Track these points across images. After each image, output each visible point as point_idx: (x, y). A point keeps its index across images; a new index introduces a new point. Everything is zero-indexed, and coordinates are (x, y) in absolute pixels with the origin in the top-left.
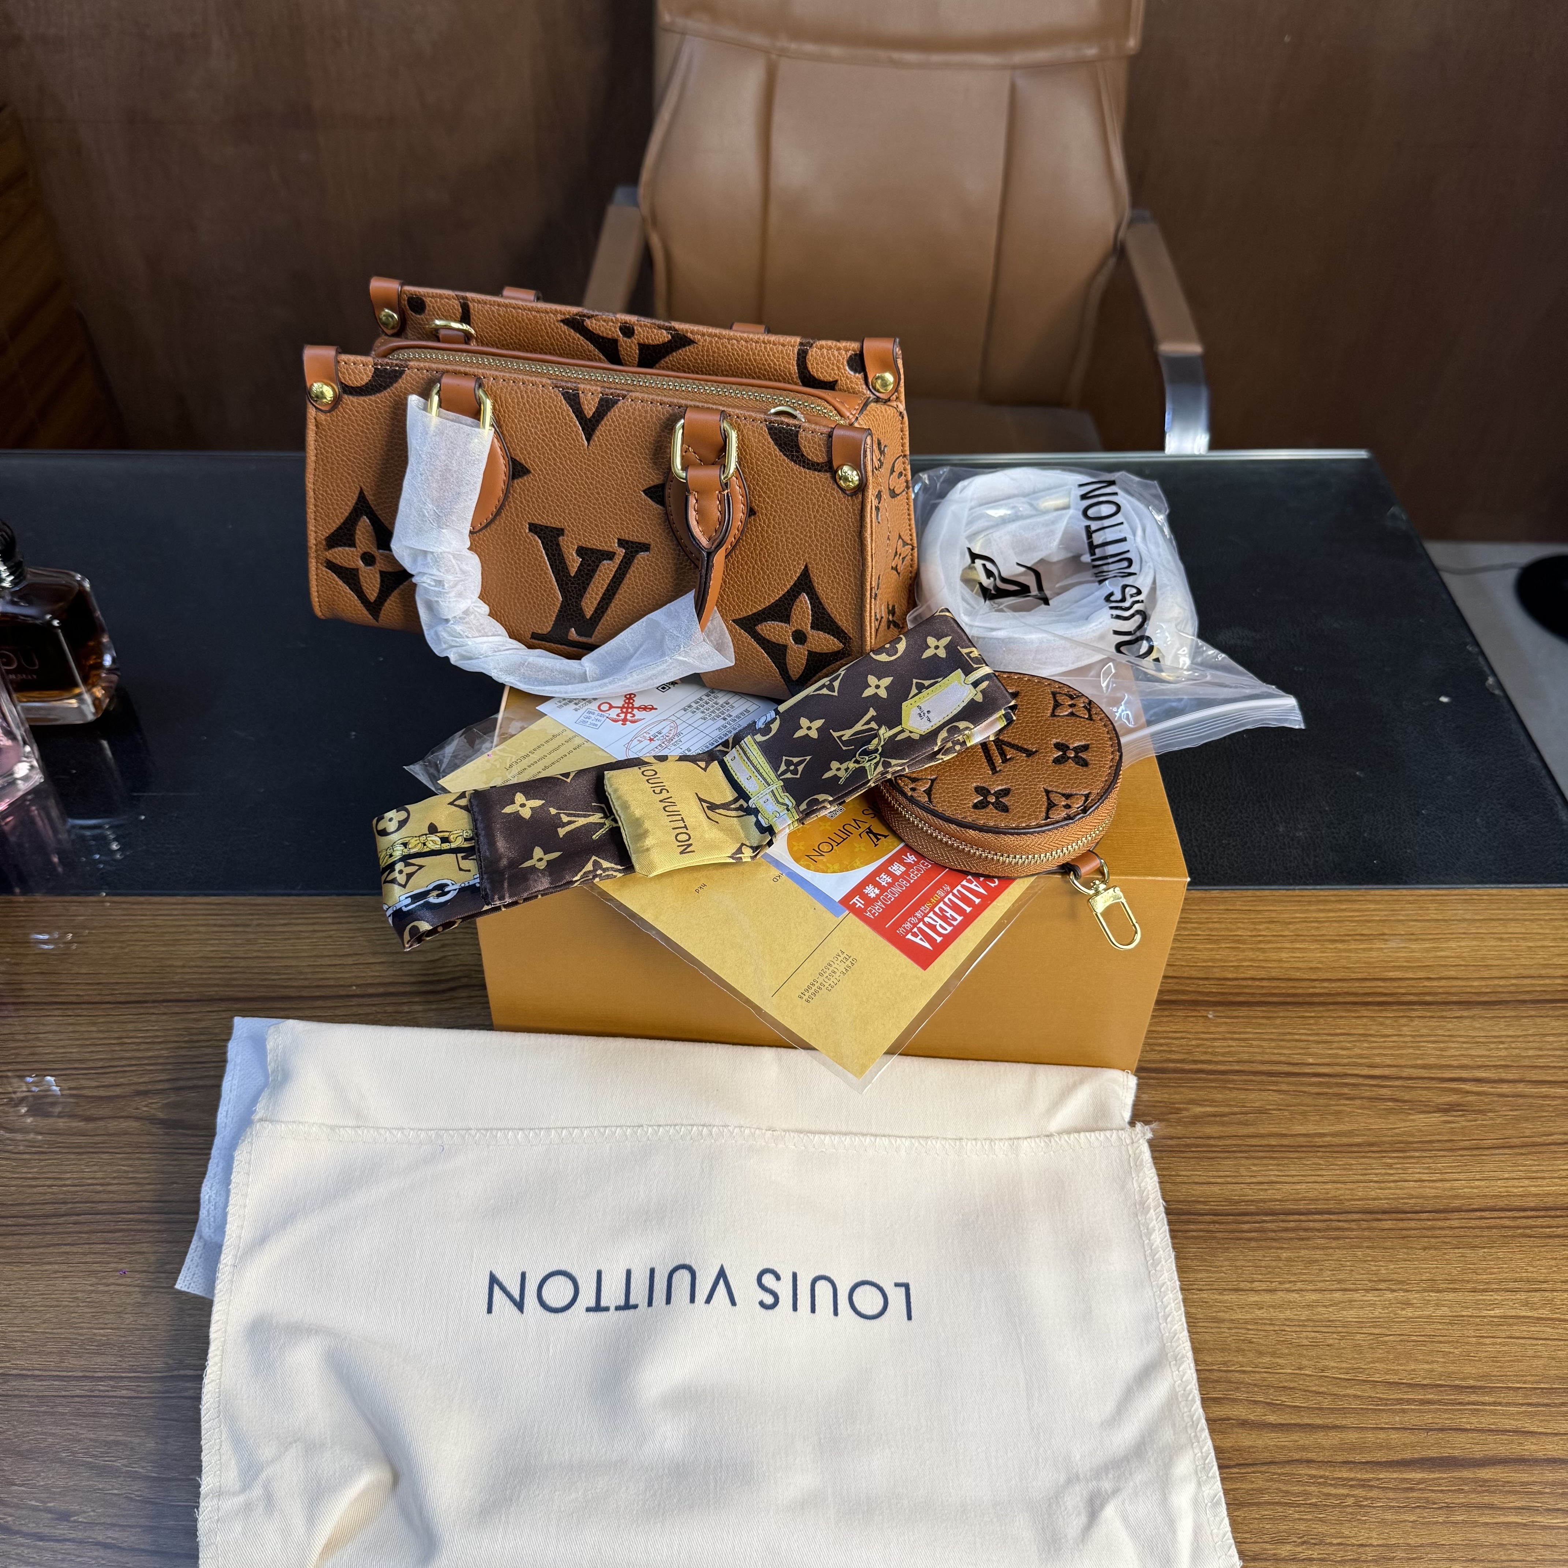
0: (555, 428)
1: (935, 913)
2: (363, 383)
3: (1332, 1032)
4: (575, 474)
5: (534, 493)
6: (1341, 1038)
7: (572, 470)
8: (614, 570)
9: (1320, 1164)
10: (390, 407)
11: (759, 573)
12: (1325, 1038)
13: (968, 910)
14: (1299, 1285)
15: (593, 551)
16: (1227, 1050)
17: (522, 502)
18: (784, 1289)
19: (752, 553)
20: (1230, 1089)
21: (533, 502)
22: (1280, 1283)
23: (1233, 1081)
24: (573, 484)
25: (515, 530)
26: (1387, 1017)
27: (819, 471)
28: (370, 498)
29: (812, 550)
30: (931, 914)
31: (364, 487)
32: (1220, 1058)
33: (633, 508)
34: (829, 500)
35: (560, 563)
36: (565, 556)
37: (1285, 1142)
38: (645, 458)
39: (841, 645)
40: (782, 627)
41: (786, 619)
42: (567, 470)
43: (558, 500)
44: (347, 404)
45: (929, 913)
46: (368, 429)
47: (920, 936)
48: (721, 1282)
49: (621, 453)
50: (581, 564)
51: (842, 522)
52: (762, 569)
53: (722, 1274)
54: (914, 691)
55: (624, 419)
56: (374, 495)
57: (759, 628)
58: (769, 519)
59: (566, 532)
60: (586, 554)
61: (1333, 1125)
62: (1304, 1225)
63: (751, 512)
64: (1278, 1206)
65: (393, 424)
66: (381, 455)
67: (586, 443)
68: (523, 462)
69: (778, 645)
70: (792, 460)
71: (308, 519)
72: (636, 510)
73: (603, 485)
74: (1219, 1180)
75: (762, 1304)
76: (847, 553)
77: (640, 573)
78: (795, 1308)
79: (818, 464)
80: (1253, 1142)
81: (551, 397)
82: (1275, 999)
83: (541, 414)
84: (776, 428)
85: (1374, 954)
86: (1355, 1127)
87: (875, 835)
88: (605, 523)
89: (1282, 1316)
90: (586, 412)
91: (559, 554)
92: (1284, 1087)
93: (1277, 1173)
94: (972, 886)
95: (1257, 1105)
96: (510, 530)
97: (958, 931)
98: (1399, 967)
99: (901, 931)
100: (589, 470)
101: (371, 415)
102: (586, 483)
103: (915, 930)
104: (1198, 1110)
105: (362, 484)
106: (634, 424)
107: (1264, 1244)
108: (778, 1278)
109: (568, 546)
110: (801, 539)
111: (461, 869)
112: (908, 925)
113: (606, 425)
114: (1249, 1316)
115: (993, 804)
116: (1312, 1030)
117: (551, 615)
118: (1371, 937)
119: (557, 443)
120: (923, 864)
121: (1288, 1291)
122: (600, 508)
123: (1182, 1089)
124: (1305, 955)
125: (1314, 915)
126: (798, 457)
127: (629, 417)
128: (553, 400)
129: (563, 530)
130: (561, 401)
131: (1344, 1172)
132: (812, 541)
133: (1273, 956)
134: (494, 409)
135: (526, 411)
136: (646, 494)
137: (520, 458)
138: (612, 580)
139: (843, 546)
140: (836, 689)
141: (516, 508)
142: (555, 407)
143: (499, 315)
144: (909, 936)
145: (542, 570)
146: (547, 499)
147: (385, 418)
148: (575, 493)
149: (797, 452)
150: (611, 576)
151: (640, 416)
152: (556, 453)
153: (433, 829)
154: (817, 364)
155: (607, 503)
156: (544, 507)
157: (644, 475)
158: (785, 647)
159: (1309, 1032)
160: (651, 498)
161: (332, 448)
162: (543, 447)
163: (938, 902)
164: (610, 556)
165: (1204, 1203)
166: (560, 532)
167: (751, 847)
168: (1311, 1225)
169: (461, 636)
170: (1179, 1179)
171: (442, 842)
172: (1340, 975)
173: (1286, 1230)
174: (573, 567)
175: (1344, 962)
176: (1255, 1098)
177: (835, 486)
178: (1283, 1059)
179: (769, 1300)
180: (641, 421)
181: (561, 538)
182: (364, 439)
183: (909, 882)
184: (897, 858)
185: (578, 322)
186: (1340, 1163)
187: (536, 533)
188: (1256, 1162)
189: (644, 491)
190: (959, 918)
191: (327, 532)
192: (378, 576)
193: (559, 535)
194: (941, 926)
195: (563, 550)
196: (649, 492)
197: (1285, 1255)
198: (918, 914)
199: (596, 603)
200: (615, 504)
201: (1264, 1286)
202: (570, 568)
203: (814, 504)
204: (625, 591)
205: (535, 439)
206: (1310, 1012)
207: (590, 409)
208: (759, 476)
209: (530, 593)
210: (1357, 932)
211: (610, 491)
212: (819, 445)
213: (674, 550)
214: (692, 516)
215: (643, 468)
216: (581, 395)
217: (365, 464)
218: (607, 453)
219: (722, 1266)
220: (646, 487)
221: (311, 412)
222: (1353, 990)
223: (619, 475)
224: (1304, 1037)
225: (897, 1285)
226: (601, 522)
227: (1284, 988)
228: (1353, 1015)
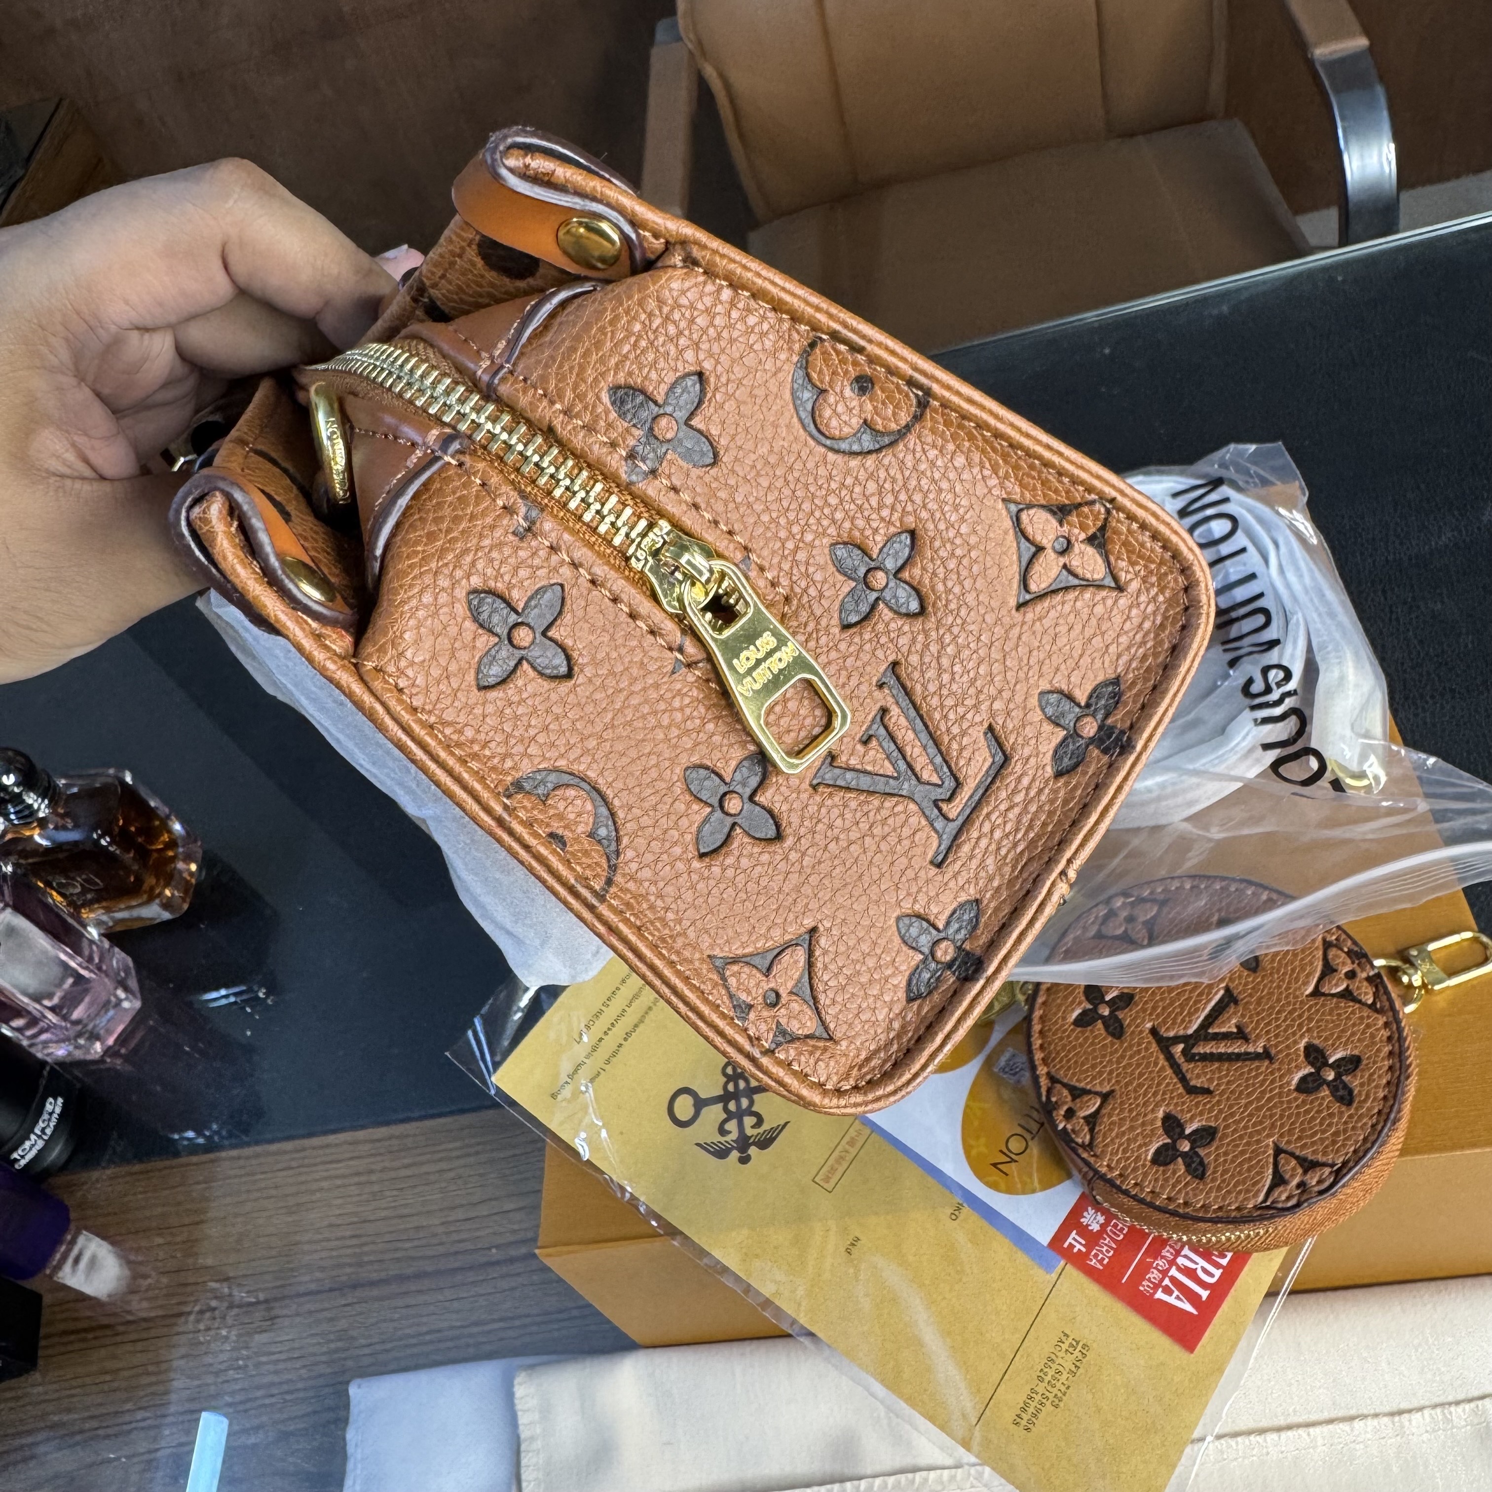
45: (1181, 1247)
103: (1167, 1282)
112: (1154, 1275)
144: (1160, 1295)
194: (1205, 1270)
198: (1167, 1253)
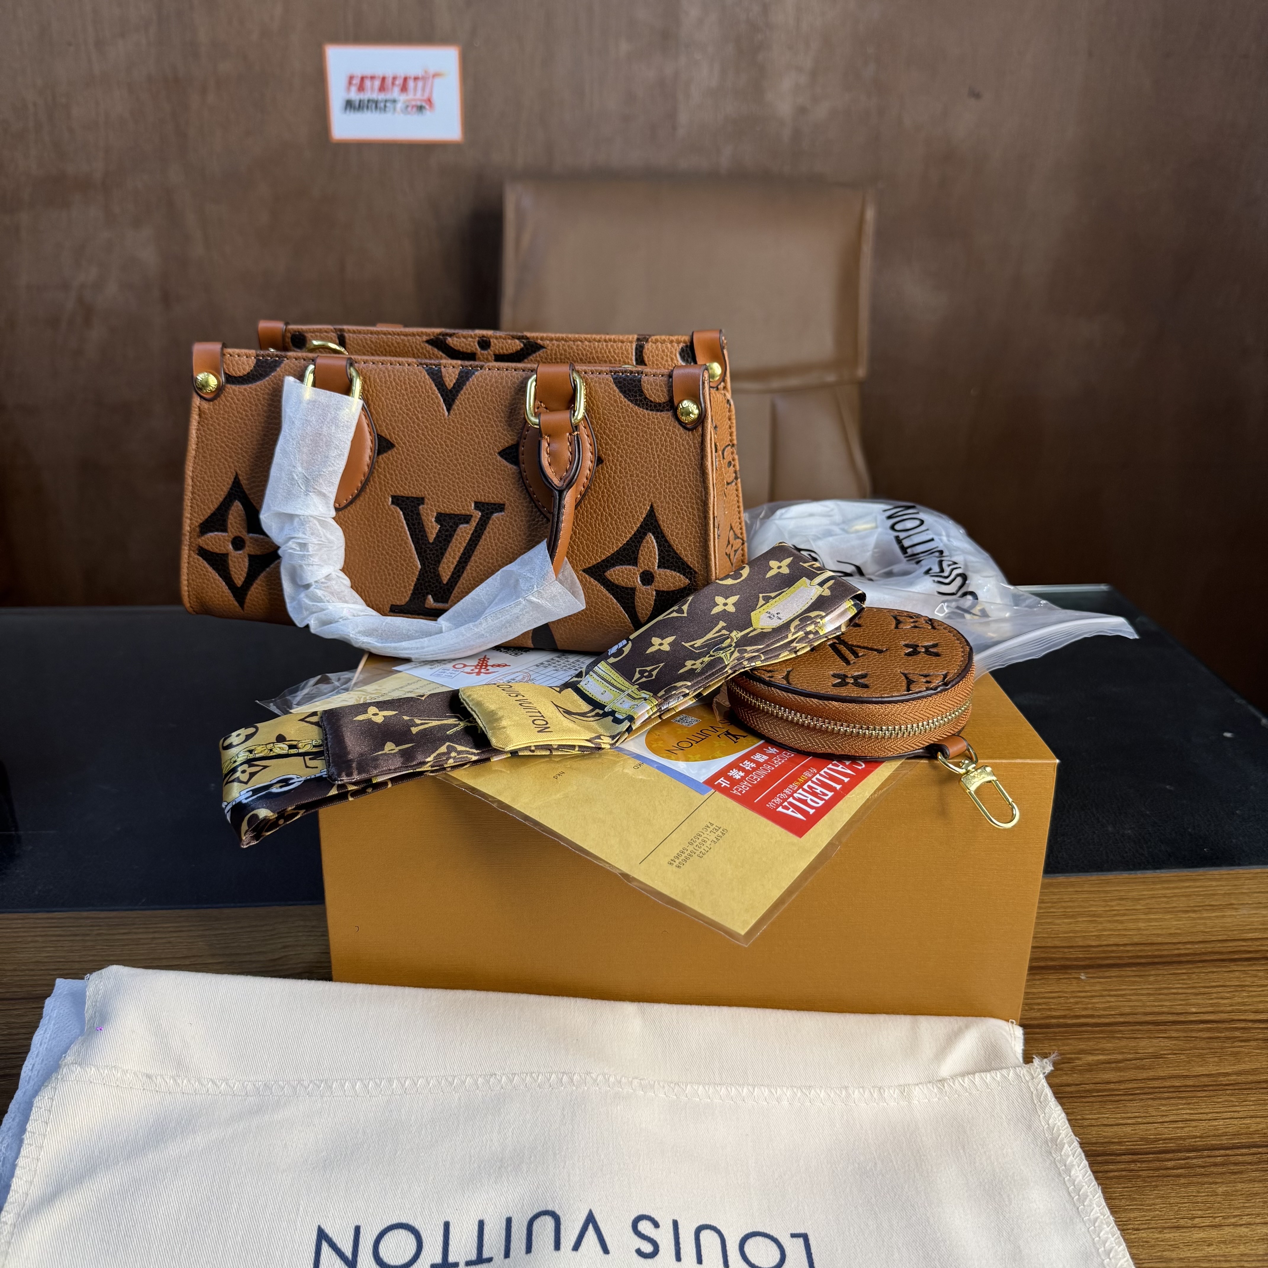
0: (419, 401)
1: (804, 790)
2: (246, 373)
3: (1208, 985)
4: (436, 444)
5: (397, 466)
6: (1220, 989)
7: (433, 439)
8: (471, 532)
9: (1232, 1101)
10: (268, 394)
11: (607, 520)
12: (1203, 990)
13: (838, 787)
14: (1246, 1219)
15: (450, 516)
16: (1108, 1005)
17: (385, 476)
18: (664, 1237)
19: (600, 501)
20: (1119, 1038)
21: (396, 475)
22: (1224, 1217)
23: (1120, 1031)
24: (434, 453)
25: (378, 504)
26: (1258, 970)
27: (662, 411)
28: (244, 482)
29: (657, 489)
30: (800, 791)
31: (239, 472)
32: (1102, 1012)
33: (489, 470)
34: (671, 438)
35: (420, 531)
36: (425, 524)
37: (1190, 1082)
38: (500, 422)
39: (687, 581)
40: (630, 571)
41: (634, 561)
42: (429, 440)
43: (419, 470)
44: (229, 393)
45: (798, 789)
46: (247, 416)
47: (792, 809)
48: (591, 1227)
49: (479, 419)
50: (439, 531)
51: (684, 457)
52: (610, 515)
53: (591, 1219)
54: (761, 602)
55: (482, 387)
56: (248, 479)
57: (608, 574)
58: (616, 465)
59: (426, 500)
60: (444, 520)
61: (1234, 1065)
62: (1232, 1159)
63: (600, 461)
64: (1200, 1143)
65: (270, 410)
66: (257, 441)
67: (446, 413)
68: (388, 437)
69: (627, 588)
70: (636, 404)
71: (185, 507)
72: (492, 472)
73: (461, 451)
74: (1129, 1121)
75: (639, 1252)
76: (690, 486)
77: (495, 533)
78: (678, 1258)
79: (660, 404)
80: (1156, 1084)
81: (415, 374)
82: (1143, 961)
83: (406, 389)
84: (620, 378)
85: (1229, 920)
86: (1258, 1065)
87: (734, 736)
88: (463, 488)
89: (1236, 1251)
90: (447, 384)
91: (419, 523)
92: (1174, 1034)
93: (1188, 1111)
94: (839, 768)
95: (1150, 1051)
96: (373, 505)
97: (829, 805)
98: (1256, 929)
99: (770, 805)
100: (449, 438)
101: (250, 403)
102: (446, 451)
104: (1090, 1058)
105: (237, 469)
106: (490, 390)
107: (1194, 1179)
108: (656, 1225)
109: (427, 514)
110: (646, 480)
111: (307, 767)
112: (777, 800)
113: (465, 394)
114: (1198, 1254)
115: (852, 684)
116: (1186, 984)
117: (410, 585)
118: (1221, 907)
119: (420, 416)
120: (786, 754)
121: (1235, 1225)
122: (458, 474)
123: (1070, 1041)
124: (1161, 923)
125: (1160, 892)
126: (641, 401)
127: (487, 385)
128: (417, 377)
129: (423, 499)
130: (424, 377)
131: (1261, 1108)
132: (657, 481)
133: (1131, 925)
134: (363, 388)
135: (393, 389)
136: (502, 456)
137: (385, 433)
138: (468, 543)
139: (685, 481)
140: (685, 611)
141: (380, 483)
142: (419, 382)
143: (372, 341)
144: (780, 809)
145: (402, 540)
146: (409, 470)
147: (263, 405)
148: (435, 462)
149: (640, 396)
150: (468, 539)
151: (496, 382)
152: (418, 425)
153: (281, 739)
154: (653, 356)
155: (465, 468)
156: (406, 479)
157: (500, 438)
158: (633, 590)
159: (1185, 986)
160: (506, 459)
161: (212, 436)
162: (407, 421)
163: (806, 782)
164: (466, 519)
165: (1119, 1143)
166: (421, 500)
167: (610, 737)
168: (1240, 1158)
169: (321, 601)
170: (1086, 1123)
171: (289, 749)
172: (1201, 938)
173: (1216, 1165)
174: (432, 533)
175: (1202, 928)
176: (1147, 1046)
177: (677, 424)
178: (1165, 1010)
179: (647, 1248)
180: (497, 387)
181: (421, 507)
182: (243, 425)
183: (774, 766)
184: (760, 750)
185: (442, 342)
186: (1252, 1099)
187: (398, 505)
188: (1164, 1102)
189: (499, 453)
190: (830, 794)
191: (202, 518)
192: (246, 560)
193: (419, 505)
194: (812, 801)
195: (423, 518)
196: (503, 454)
197: (1220, 1190)
198: (787, 791)
199: (452, 567)
200: (472, 469)
201: (1207, 1222)
202: (429, 535)
203: (658, 444)
204: (481, 553)
205: (399, 414)
206: (1180, 969)
207: (451, 381)
208: (606, 424)
209: (390, 564)
210: (1206, 903)
211: (468, 456)
212: (661, 386)
213: (527, 507)
214: (545, 460)
215: (498, 431)
216: (443, 370)
217: (241, 449)
218: (465, 420)
219: (591, 1212)
220: (501, 449)
221: (196, 401)
222: (1217, 950)
223: (477, 440)
224: (1180, 991)
225: (793, 1236)
226: (459, 487)
227: (1149, 951)
228: (1224, 969)
